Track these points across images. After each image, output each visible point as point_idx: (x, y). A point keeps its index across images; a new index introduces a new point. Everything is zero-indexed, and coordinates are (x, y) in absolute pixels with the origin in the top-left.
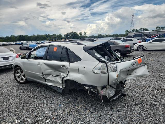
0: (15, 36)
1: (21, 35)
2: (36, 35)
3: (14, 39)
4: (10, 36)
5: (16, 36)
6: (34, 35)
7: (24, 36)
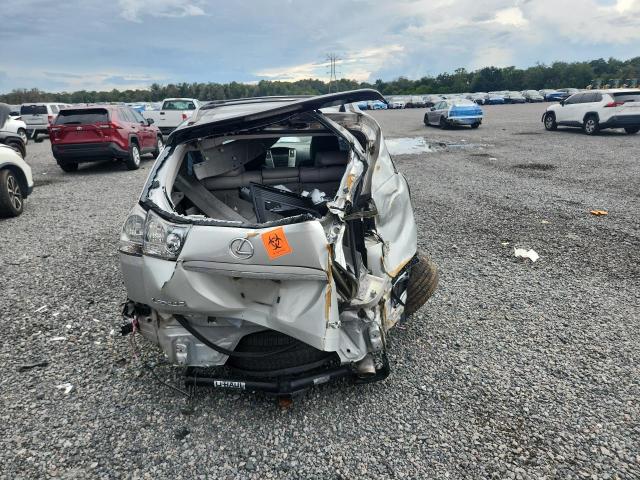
0: (469, 72)
1: (490, 67)
2: (549, 64)
3: (463, 84)
4: (451, 72)
5: (472, 73)
6: (540, 67)
7: (498, 72)
